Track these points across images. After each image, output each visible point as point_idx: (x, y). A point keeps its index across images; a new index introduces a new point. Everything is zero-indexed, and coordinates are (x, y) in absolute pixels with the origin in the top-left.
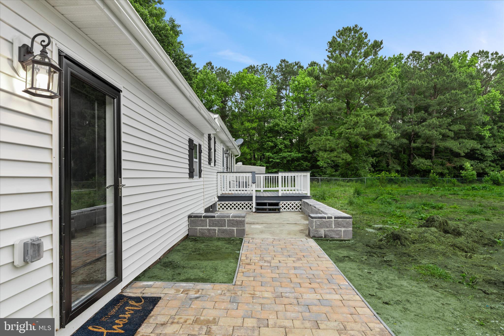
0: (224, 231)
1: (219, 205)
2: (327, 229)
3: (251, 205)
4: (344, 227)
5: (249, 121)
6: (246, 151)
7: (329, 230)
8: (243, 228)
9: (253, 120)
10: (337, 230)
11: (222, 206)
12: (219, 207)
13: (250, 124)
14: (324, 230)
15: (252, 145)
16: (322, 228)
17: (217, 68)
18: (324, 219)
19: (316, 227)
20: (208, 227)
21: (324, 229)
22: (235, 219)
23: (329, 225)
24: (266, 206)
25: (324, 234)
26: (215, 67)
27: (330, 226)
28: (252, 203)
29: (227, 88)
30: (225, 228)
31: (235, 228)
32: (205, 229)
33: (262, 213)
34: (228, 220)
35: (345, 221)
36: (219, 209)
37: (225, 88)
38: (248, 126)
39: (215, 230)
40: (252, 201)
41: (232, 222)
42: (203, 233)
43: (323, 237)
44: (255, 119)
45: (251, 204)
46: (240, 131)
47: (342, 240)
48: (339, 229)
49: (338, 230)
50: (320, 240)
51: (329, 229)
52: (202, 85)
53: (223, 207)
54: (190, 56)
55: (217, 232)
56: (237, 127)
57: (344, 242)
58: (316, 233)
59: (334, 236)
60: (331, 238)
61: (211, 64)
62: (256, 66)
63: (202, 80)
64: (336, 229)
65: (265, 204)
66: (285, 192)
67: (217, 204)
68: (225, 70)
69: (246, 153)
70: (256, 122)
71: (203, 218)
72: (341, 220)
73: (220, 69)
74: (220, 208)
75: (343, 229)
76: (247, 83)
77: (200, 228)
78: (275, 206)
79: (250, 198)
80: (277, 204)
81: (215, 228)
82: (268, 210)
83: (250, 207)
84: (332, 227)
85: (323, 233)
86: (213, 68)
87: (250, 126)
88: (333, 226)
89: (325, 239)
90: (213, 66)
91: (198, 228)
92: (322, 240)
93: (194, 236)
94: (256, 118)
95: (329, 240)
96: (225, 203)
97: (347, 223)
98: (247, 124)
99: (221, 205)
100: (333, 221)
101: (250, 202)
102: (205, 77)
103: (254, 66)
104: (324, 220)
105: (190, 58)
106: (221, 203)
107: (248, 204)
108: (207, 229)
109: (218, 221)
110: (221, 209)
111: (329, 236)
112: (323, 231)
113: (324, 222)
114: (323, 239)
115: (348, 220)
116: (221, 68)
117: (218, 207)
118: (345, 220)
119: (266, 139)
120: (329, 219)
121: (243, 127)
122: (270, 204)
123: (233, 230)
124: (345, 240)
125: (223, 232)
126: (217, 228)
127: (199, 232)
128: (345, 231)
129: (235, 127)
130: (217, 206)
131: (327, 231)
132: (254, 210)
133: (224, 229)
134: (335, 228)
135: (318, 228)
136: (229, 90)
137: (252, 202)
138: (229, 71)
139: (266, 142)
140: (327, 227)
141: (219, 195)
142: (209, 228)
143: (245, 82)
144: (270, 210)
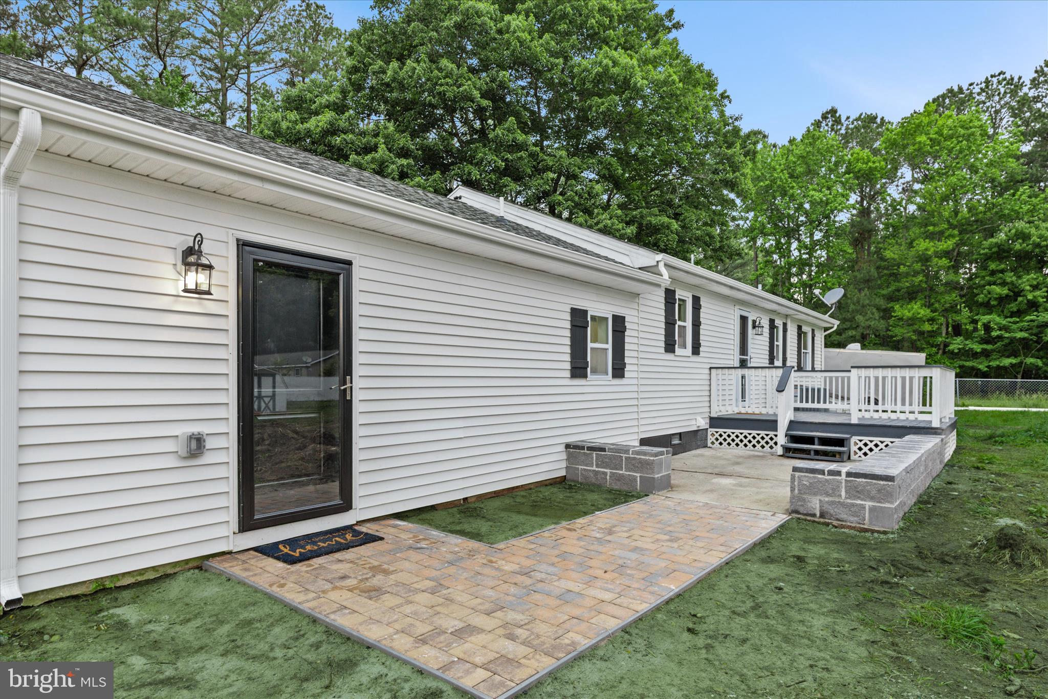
0: (620, 478)
1: (713, 435)
2: (827, 499)
3: (771, 439)
4: (872, 499)
5: (931, 236)
6: (919, 314)
7: (833, 503)
8: (652, 476)
9: (942, 233)
10: (853, 505)
11: (719, 437)
12: (713, 439)
13: (932, 244)
14: (820, 500)
15: (939, 297)
16: (815, 494)
17: (851, 120)
18: (819, 474)
19: (799, 490)
20: (594, 468)
21: (819, 497)
22: (639, 457)
23: (833, 489)
24: (813, 444)
25: (820, 510)
26: (843, 119)
27: (835, 490)
28: (776, 436)
29: (870, 164)
30: (621, 472)
31: (638, 475)
32: (590, 470)
33: (799, 458)
34: (626, 458)
35: (875, 484)
36: (713, 443)
37: (867, 163)
38: (926, 250)
39: (605, 474)
40: (776, 430)
41: (633, 462)
42: (586, 478)
43: (818, 515)
44: (948, 229)
45: (774, 437)
46: (904, 265)
47: (866, 530)
48: (859, 502)
49: (857, 505)
50: (809, 521)
51: (831, 499)
52: (802, 170)
53: (721, 440)
54: (736, 119)
55: (608, 478)
56: (896, 256)
57: (868, 534)
58: (802, 505)
59: (843, 516)
60: (838, 520)
61: (836, 111)
62: (965, 87)
63: (803, 157)
64: (849, 501)
65: (810, 440)
66: (867, 415)
67: (709, 433)
68: (872, 119)
69: (921, 318)
70: (953, 236)
71: (587, 450)
72: (864, 480)
73: (857, 120)
74: (715, 441)
75: (868, 504)
76: (931, 140)
77: (582, 467)
78: (835, 446)
79: (771, 424)
80: (840, 442)
81: (605, 470)
82: (812, 453)
83: (771, 443)
84: (840, 496)
85: (818, 506)
86: (838, 121)
87: (932, 249)
88: (843, 494)
89: (822, 520)
90: (840, 116)
91: (580, 467)
92: (814, 521)
93: (574, 481)
94: (952, 227)
95: (831, 523)
96: (725, 433)
97: (879, 491)
98: (923, 245)
99: (717, 435)
100: (844, 481)
101: (771, 434)
102: (809, 149)
103: (960, 89)
104: (820, 476)
105: (736, 123)
106: (717, 432)
107: (765, 436)
108: (594, 471)
109: (610, 457)
110: (717, 443)
111: (831, 515)
112: (818, 502)
113: (820, 481)
114: (816, 520)
115: (882, 483)
116: (864, 115)
117: (710, 439)
118: (874, 481)
119: (983, 277)
120: (832, 475)
121: (912, 252)
122: (824, 441)
123: (635, 478)
124: (873, 531)
125: (619, 480)
126: (608, 471)
127: (582, 474)
128: (872, 509)
129: (888, 256)
130: (709, 437)
131: (827, 502)
132: (780, 451)
133: (620, 474)
134: (846, 498)
135: (805, 493)
136: (876, 167)
137: (775, 433)
138: (882, 119)
139: (984, 286)
140: (828, 495)
141: (714, 415)
142: (597, 469)
143: (923, 138)
144: (817, 452)
